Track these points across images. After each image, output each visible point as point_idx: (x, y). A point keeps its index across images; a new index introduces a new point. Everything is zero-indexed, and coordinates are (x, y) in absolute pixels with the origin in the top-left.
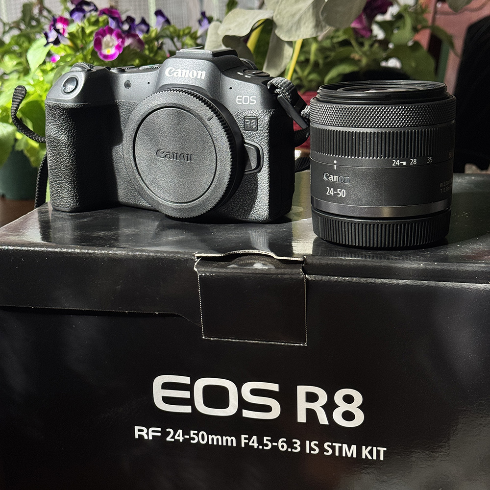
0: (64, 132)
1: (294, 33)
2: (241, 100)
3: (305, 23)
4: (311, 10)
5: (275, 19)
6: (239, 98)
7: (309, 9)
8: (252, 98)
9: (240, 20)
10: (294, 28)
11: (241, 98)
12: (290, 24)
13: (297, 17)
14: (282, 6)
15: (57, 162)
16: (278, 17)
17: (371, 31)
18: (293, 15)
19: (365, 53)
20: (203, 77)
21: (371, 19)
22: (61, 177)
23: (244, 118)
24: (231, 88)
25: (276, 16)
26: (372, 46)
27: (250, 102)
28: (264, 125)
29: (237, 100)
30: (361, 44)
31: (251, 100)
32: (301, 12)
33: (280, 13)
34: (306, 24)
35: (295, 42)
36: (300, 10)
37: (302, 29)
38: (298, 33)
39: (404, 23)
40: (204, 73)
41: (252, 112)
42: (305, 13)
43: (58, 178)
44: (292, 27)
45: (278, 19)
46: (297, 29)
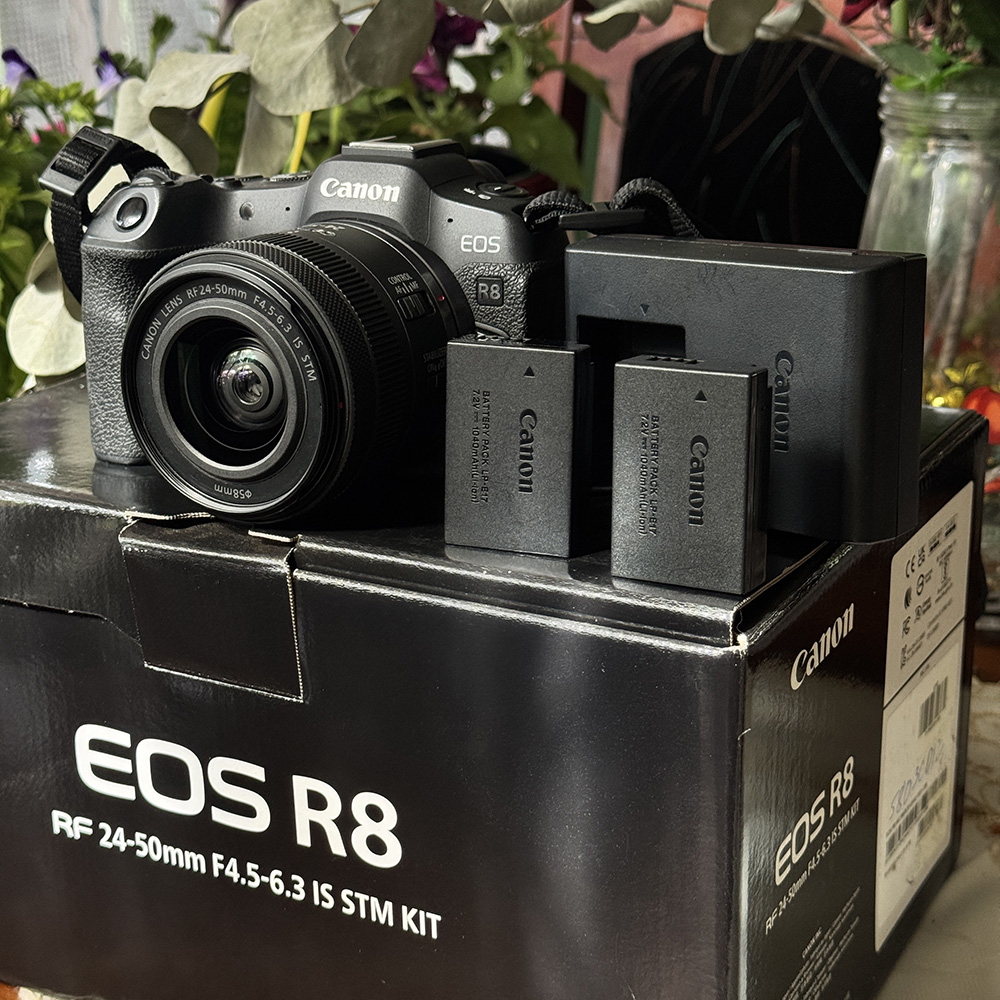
0: (120, 305)
1: (294, 98)
2: (470, 243)
3: (314, 81)
4: (325, 54)
5: (254, 72)
6: (466, 240)
7: (320, 52)
8: (493, 241)
9: (184, 74)
10: (293, 91)
11: (471, 240)
12: (285, 82)
13: (298, 69)
14: (267, 47)
15: (105, 365)
16: (260, 68)
17: (447, 79)
18: (290, 65)
19: (437, 124)
20: (395, 199)
21: (445, 55)
22: (112, 395)
23: (476, 280)
24: (450, 220)
25: (256, 67)
26: (450, 107)
27: (489, 247)
28: (515, 294)
29: (463, 243)
30: (429, 105)
31: (491, 244)
32: (306, 58)
33: (262, 61)
34: (318, 82)
35: (297, 116)
36: (303, 53)
37: (310, 92)
38: (302, 98)
39: (511, 60)
40: (397, 190)
41: (492, 268)
42: (313, 60)
43: (107, 397)
44: (289, 88)
45: (260, 73)
46: (299, 92)
